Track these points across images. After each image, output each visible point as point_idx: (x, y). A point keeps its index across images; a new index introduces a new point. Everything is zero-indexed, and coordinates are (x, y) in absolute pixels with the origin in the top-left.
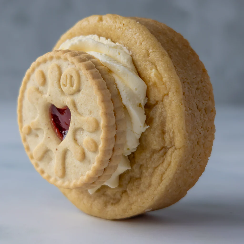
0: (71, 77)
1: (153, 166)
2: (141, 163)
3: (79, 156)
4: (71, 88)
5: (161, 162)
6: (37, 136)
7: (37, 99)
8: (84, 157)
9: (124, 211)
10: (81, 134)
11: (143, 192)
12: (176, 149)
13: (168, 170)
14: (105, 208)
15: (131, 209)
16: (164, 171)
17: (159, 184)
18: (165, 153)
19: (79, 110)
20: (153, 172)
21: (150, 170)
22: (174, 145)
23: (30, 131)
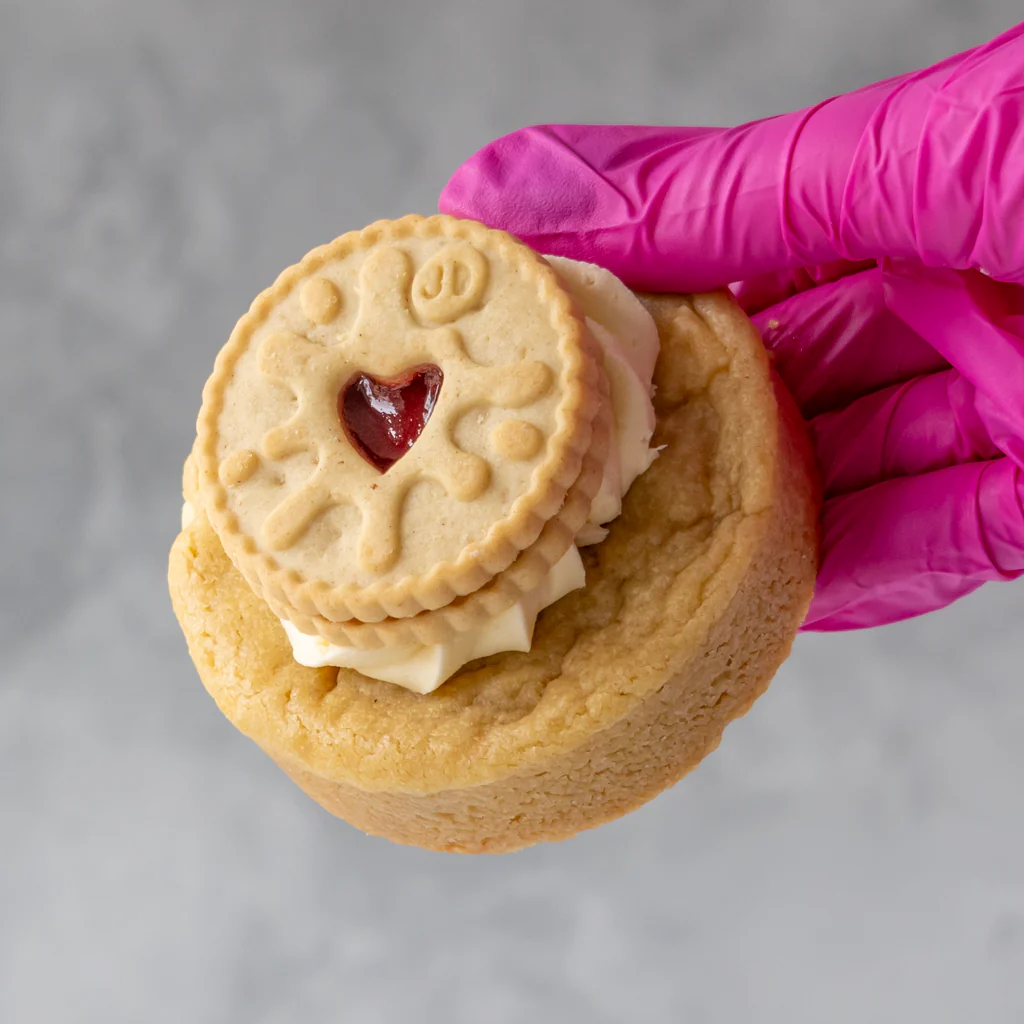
0: (457, 269)
1: (672, 567)
2: (625, 572)
3: (471, 477)
4: (455, 298)
5: (698, 551)
6: (278, 482)
7: (304, 360)
8: (487, 481)
9: (557, 724)
10: (479, 422)
11: (629, 650)
12: (744, 516)
13: (724, 567)
14: (476, 738)
15: (586, 710)
16: (712, 572)
17: (691, 612)
18: (709, 533)
19: (476, 356)
20: (669, 586)
21: (658, 582)
22: (739, 508)
23: (253, 468)
